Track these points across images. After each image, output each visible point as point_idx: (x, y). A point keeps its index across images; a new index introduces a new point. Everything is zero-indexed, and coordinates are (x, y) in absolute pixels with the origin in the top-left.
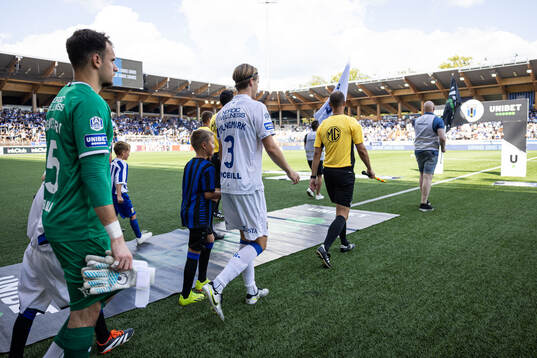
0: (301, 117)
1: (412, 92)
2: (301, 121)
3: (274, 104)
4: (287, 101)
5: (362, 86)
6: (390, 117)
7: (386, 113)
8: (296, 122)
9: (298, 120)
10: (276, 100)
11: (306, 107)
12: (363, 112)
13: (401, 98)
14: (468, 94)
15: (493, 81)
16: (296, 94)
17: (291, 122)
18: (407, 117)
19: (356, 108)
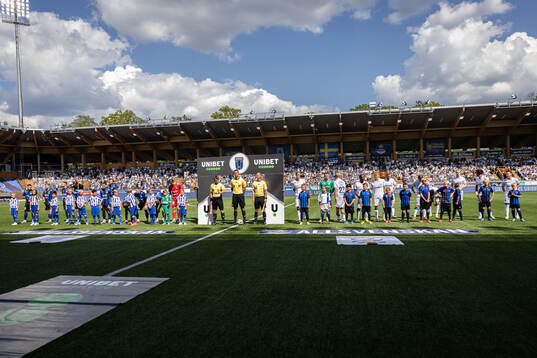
0: (66, 162)
1: (188, 140)
2: (66, 167)
3: (28, 145)
4: (47, 143)
5: (136, 130)
6: (167, 164)
7: (162, 159)
8: (60, 168)
9: (62, 165)
10: (32, 141)
11: (72, 150)
12: (139, 158)
13: (177, 145)
14: (237, 144)
15: (258, 133)
16: (58, 135)
17: (54, 168)
18: (184, 164)
19: (130, 153)
